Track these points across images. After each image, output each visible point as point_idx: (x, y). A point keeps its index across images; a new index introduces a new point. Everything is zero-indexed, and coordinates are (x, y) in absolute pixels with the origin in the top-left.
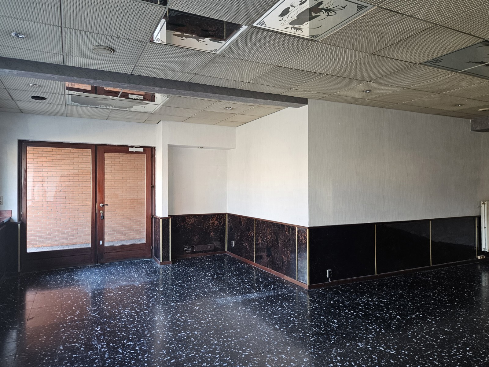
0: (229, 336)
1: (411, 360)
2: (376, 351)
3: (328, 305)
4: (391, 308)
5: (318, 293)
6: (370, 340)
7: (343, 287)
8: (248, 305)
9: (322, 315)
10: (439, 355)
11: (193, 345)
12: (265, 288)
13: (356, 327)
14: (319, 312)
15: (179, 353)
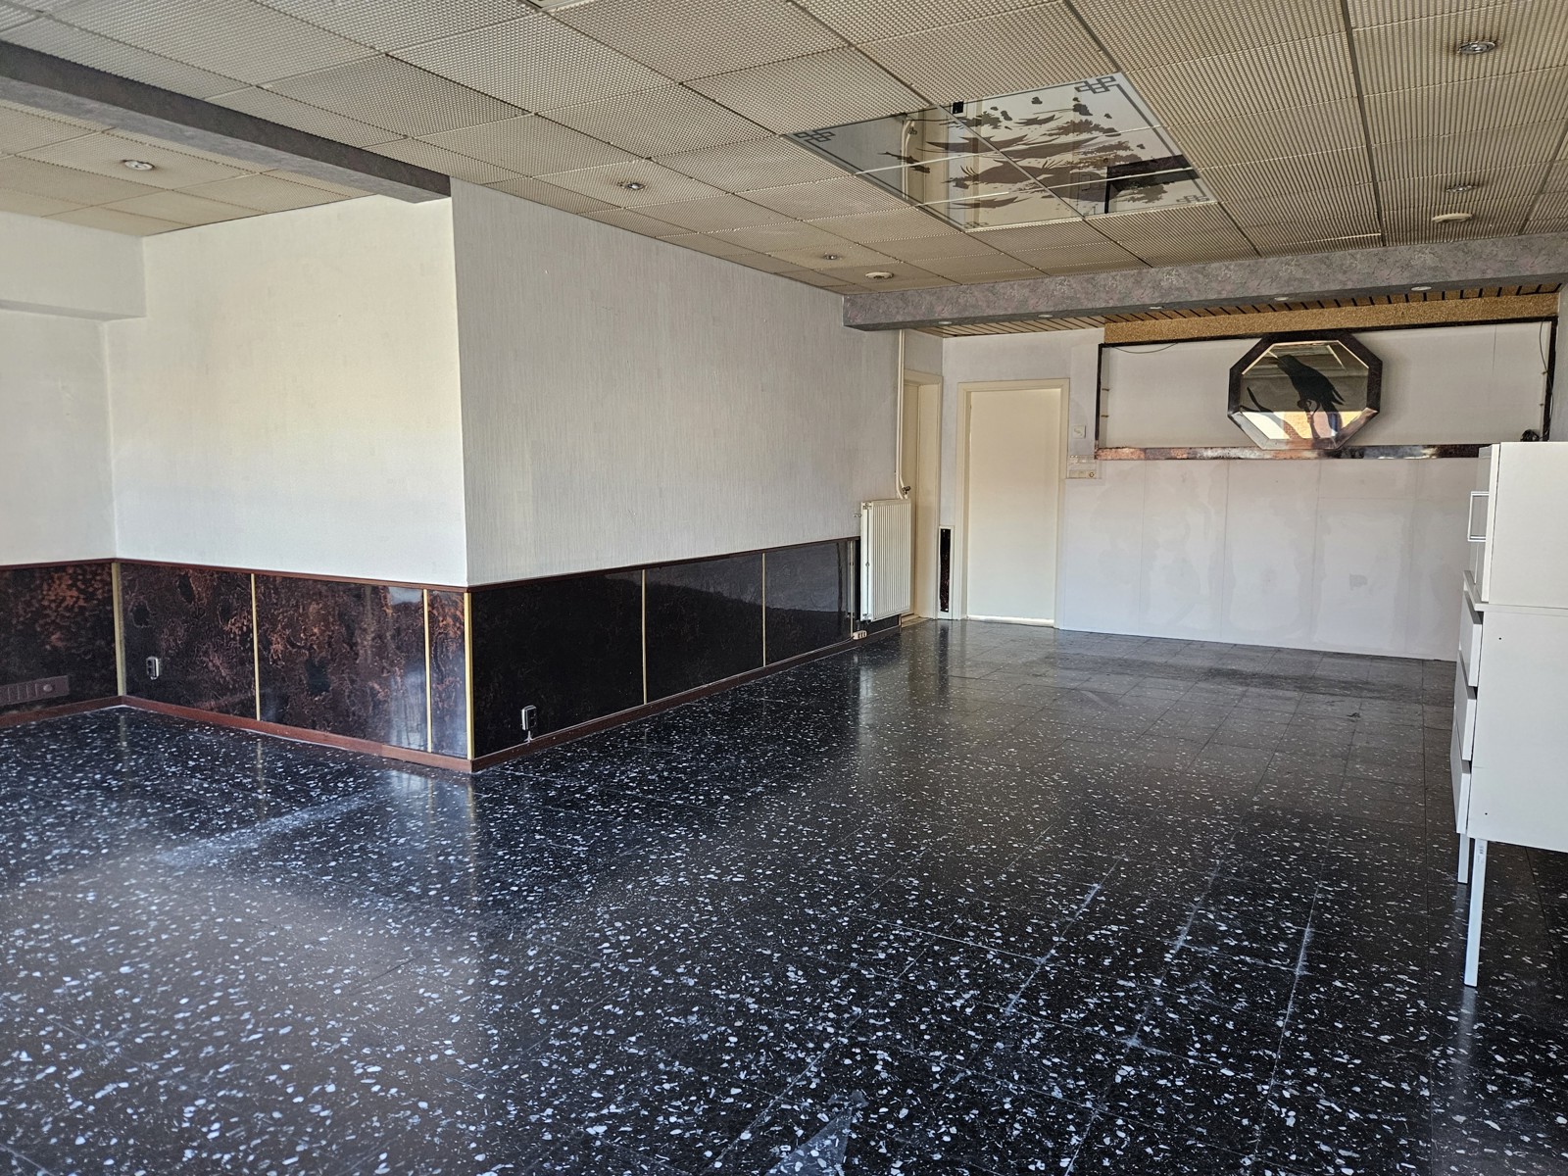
0: (259, 951)
1: (781, 885)
2: (702, 884)
3: (544, 804)
4: (703, 781)
5: (502, 776)
6: (680, 864)
7: (568, 748)
8: (290, 849)
9: (535, 831)
10: (835, 862)
11: (134, 1008)
12: (326, 790)
13: (636, 841)
14: (525, 825)
15: (88, 1044)
